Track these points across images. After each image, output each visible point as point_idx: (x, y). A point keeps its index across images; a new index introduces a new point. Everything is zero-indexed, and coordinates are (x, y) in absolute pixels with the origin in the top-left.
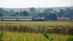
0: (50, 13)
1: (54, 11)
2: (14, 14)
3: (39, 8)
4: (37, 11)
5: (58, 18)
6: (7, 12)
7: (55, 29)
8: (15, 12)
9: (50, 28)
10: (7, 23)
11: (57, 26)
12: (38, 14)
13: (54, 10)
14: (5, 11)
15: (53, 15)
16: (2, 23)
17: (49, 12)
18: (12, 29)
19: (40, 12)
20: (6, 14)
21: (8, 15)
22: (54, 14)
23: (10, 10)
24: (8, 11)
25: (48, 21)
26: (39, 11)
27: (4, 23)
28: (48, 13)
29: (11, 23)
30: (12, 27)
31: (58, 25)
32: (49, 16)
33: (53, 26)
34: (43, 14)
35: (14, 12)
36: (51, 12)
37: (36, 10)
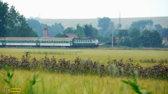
0: (146, 30)
1: (156, 26)
2: (62, 33)
3: (120, 19)
4: (116, 26)
5: (164, 42)
6: (46, 28)
7: (157, 68)
8: (66, 28)
9: (144, 66)
10: (46, 53)
11: (163, 62)
12: (117, 33)
13: (154, 24)
14: (43, 24)
15: (152, 34)
16: (35, 53)
17: (144, 27)
18: (57, 66)
19: (123, 28)
20: (45, 32)
21: (48, 35)
22: (155, 31)
23: (53, 24)
24: (48, 25)
25: (140, 49)
26: (120, 26)
27: (39, 53)
28: (142, 30)
29: (55, 54)
30: (58, 62)
31: (164, 59)
32: (142, 38)
33: (152, 61)
34: (129, 33)
35: (62, 27)
36: (148, 27)
37: (112, 24)
